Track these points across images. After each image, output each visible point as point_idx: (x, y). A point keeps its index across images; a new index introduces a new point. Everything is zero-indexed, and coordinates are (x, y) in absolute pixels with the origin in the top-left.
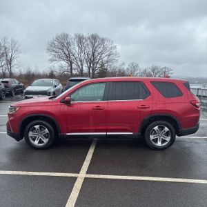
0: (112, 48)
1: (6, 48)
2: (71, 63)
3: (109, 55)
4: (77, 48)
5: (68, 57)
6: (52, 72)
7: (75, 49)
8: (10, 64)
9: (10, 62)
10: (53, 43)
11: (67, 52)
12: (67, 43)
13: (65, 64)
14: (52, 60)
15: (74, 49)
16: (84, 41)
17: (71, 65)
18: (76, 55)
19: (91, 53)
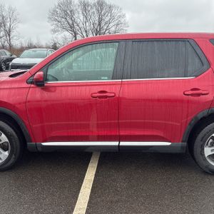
0: (120, 17)
1: (3, 17)
2: (76, 34)
3: (117, 25)
4: (82, 17)
5: (72, 27)
6: (55, 44)
7: (80, 18)
8: (9, 35)
9: (8, 33)
10: (55, 11)
11: (70, 22)
12: (71, 11)
13: (68, 35)
14: (54, 31)
15: (78, 18)
16: (89, 8)
17: (75, 36)
18: (81, 25)
19: (97, 22)
